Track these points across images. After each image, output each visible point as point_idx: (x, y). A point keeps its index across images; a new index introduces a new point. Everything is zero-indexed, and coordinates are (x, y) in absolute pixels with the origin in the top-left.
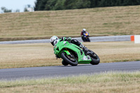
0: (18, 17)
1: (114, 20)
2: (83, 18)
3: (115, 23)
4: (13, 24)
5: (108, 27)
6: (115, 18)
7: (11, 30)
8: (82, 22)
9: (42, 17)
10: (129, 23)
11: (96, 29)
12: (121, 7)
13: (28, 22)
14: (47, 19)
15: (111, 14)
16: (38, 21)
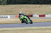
1: (10, 10)
3: (10, 11)
5: (8, 12)
6: (10, 9)
10: (15, 11)
11: (3, 13)
12: (13, 5)
15: (9, 7)
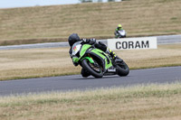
0: (59, 10)
2: (145, 11)
4: (53, 20)
7: (49, 28)
8: (144, 16)
9: (91, 10)
13: (72, 17)
14: (97, 13)
16: (85, 16)
